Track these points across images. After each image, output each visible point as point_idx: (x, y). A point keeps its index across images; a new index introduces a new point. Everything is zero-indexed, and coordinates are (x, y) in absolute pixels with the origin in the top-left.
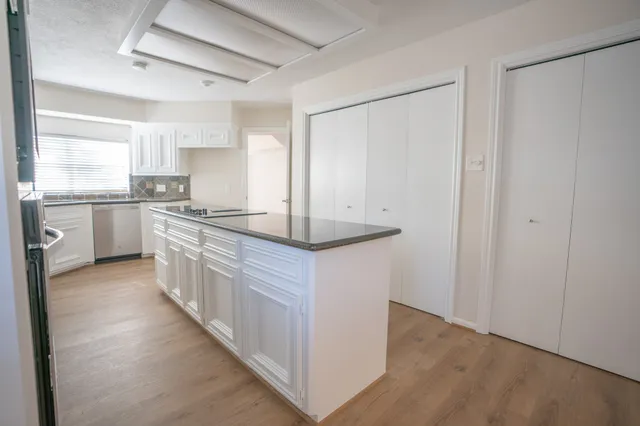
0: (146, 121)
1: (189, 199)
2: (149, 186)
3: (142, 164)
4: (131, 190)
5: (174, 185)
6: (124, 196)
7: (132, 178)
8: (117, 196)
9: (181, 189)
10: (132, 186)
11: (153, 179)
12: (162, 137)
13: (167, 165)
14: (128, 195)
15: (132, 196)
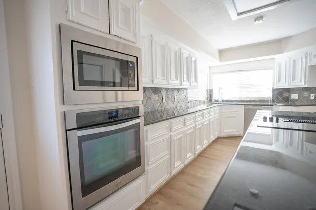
2: (285, 95)
3: (280, 80)
4: (273, 97)
5: (306, 94)
6: (267, 101)
7: (273, 90)
8: (263, 101)
9: (312, 97)
10: (273, 95)
11: (289, 90)
12: (294, 61)
13: (298, 79)
14: (270, 100)
15: (273, 101)
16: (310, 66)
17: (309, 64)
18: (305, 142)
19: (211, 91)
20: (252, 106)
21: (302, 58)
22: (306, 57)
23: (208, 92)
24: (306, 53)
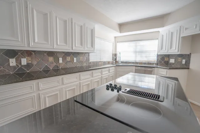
0: (164, 27)
1: (188, 68)
2: (166, 59)
3: (162, 49)
4: (157, 61)
5: (180, 59)
6: (153, 64)
7: (158, 56)
8: (150, 64)
9: (184, 61)
10: (158, 59)
11: (169, 56)
12: (172, 33)
13: (174, 48)
14: (155, 63)
15: (157, 64)
16: (183, 37)
17: (182, 36)
18: (176, 97)
19: (116, 55)
20: (140, 67)
21: (177, 30)
22: (180, 30)
23: (113, 55)
24: (180, 27)
